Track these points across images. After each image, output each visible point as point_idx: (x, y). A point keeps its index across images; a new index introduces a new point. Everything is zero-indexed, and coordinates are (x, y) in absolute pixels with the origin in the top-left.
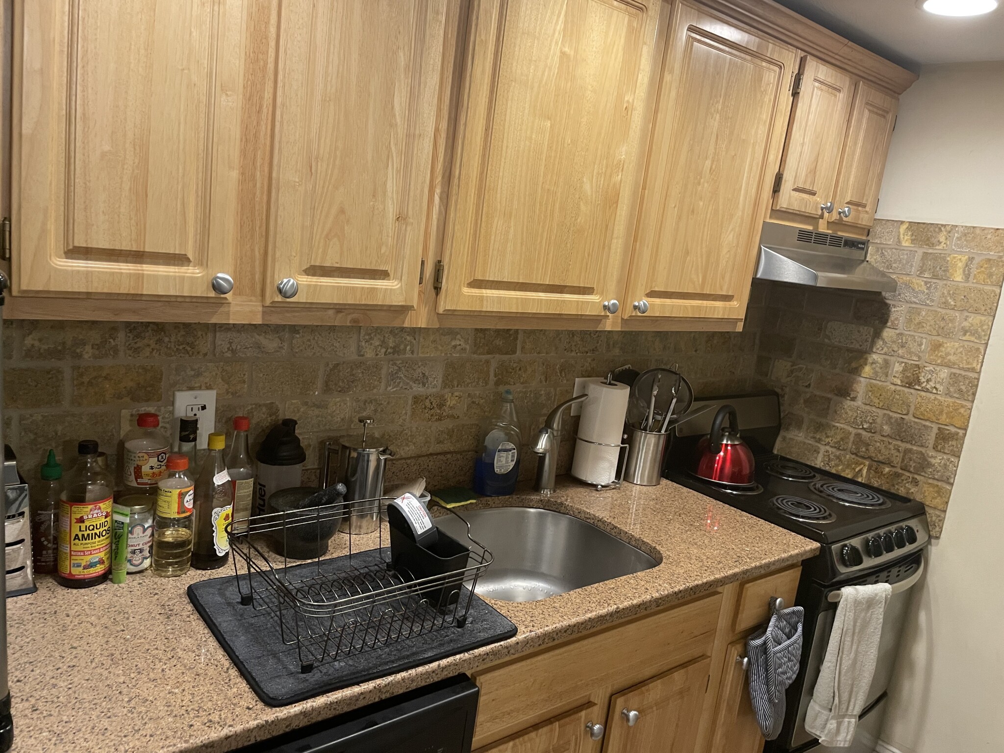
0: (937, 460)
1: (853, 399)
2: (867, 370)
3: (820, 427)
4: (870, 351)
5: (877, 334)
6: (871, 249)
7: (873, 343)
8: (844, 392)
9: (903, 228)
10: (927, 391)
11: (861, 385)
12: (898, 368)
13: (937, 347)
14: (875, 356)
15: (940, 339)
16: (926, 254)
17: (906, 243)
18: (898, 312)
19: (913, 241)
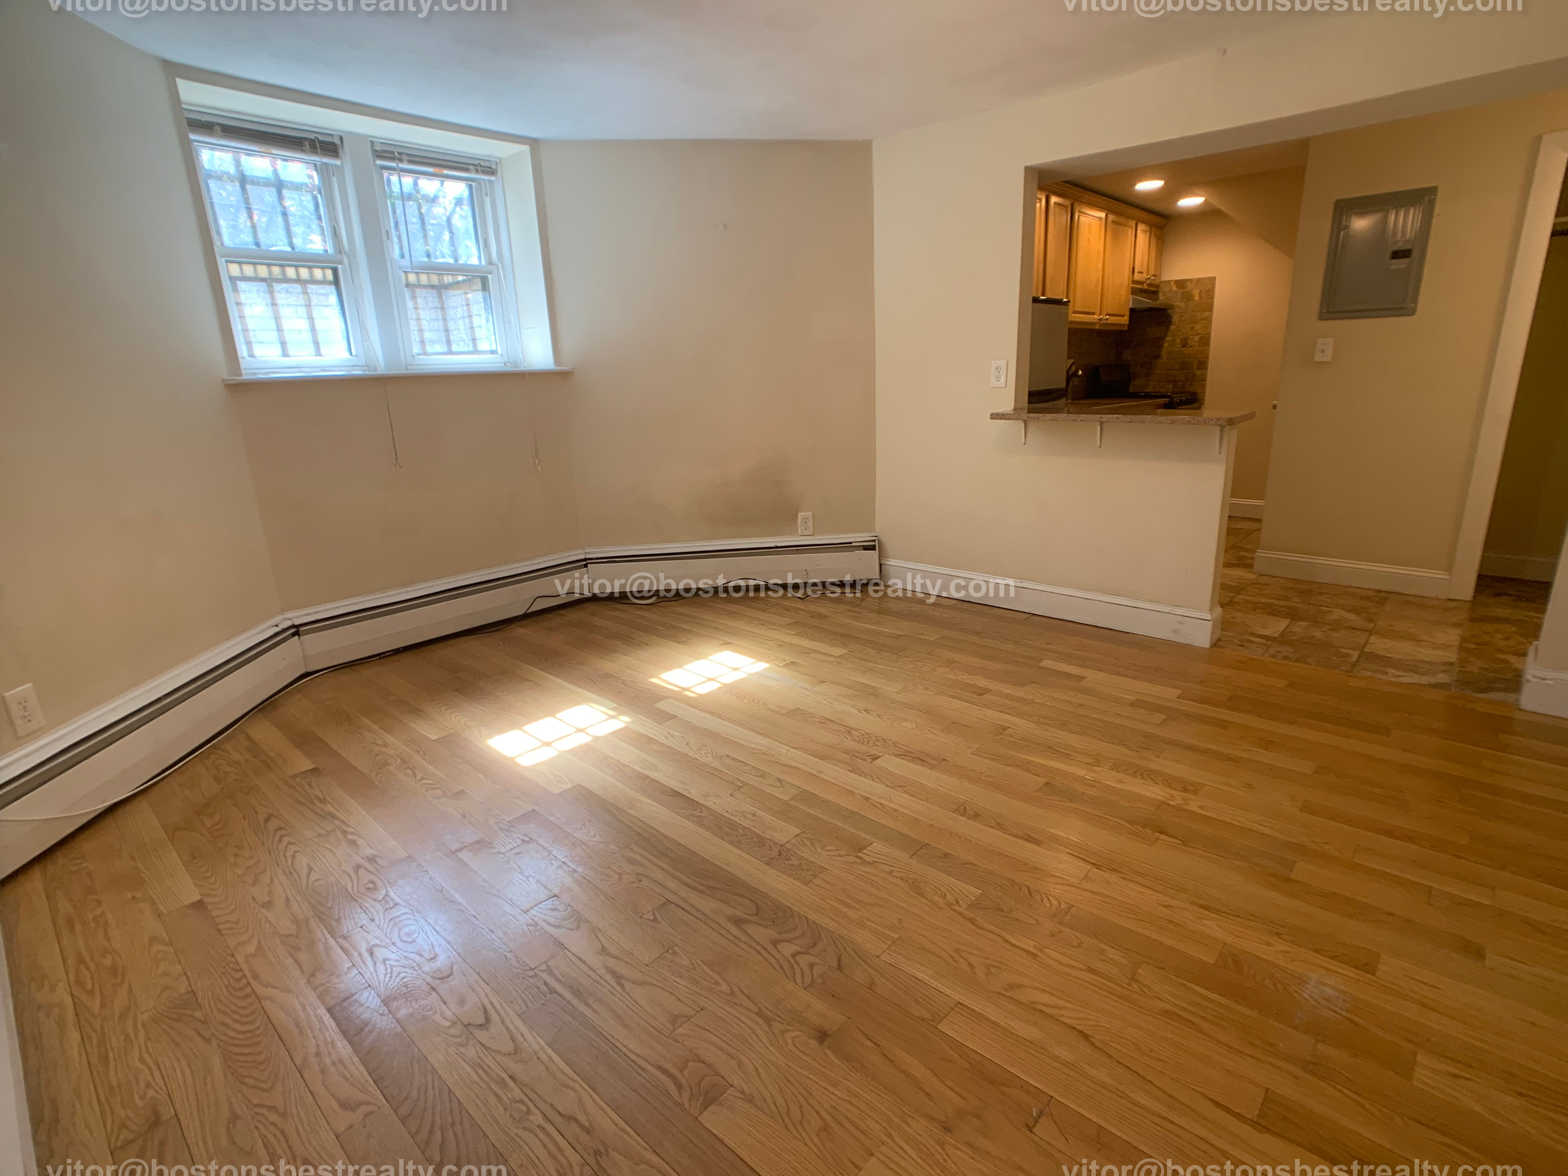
0: (1198, 373)
1: (1162, 358)
2: (1166, 345)
3: (1148, 375)
4: (1166, 336)
5: (1168, 328)
6: (1160, 294)
7: (1166, 333)
8: (1157, 356)
9: (1172, 283)
10: (1191, 346)
11: (1164, 352)
12: (1178, 341)
13: (1193, 328)
14: (1168, 338)
15: (1193, 325)
16: (1183, 293)
17: (1174, 288)
18: (1175, 318)
19: (1177, 287)
